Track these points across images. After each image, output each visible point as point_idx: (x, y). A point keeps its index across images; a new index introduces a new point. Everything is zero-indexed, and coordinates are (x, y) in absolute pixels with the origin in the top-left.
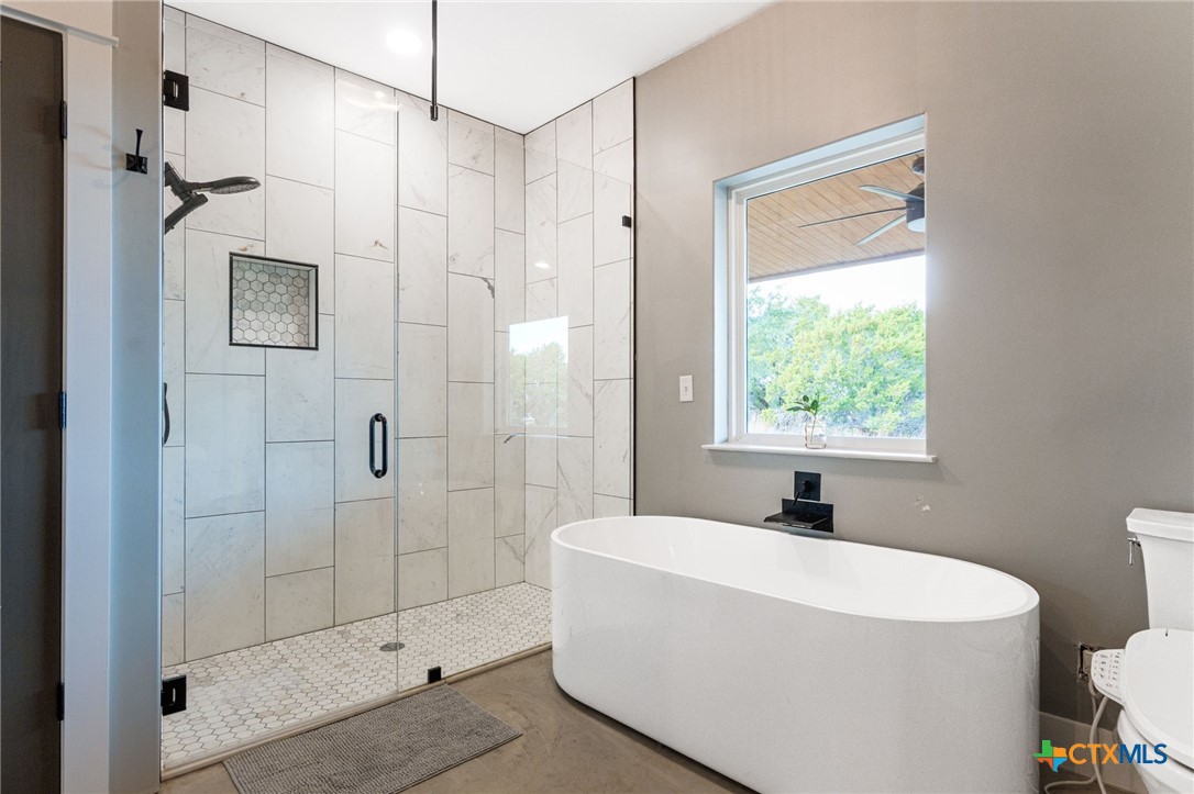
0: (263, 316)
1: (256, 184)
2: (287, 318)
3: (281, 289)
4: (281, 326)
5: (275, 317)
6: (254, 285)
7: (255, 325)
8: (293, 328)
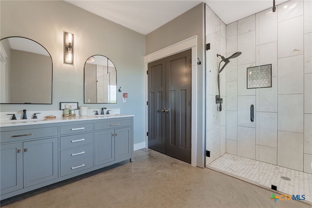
0: (258, 80)
1: (240, 53)
2: (265, 80)
3: (263, 73)
4: (263, 82)
5: (261, 80)
6: (256, 74)
7: (256, 83)
8: (267, 82)
